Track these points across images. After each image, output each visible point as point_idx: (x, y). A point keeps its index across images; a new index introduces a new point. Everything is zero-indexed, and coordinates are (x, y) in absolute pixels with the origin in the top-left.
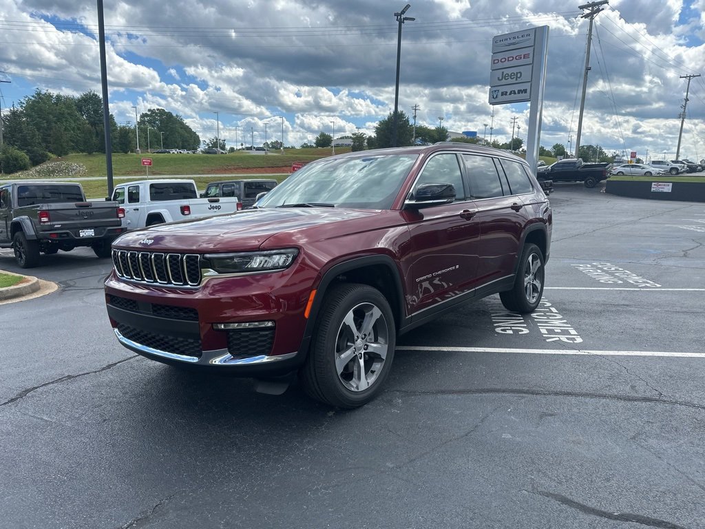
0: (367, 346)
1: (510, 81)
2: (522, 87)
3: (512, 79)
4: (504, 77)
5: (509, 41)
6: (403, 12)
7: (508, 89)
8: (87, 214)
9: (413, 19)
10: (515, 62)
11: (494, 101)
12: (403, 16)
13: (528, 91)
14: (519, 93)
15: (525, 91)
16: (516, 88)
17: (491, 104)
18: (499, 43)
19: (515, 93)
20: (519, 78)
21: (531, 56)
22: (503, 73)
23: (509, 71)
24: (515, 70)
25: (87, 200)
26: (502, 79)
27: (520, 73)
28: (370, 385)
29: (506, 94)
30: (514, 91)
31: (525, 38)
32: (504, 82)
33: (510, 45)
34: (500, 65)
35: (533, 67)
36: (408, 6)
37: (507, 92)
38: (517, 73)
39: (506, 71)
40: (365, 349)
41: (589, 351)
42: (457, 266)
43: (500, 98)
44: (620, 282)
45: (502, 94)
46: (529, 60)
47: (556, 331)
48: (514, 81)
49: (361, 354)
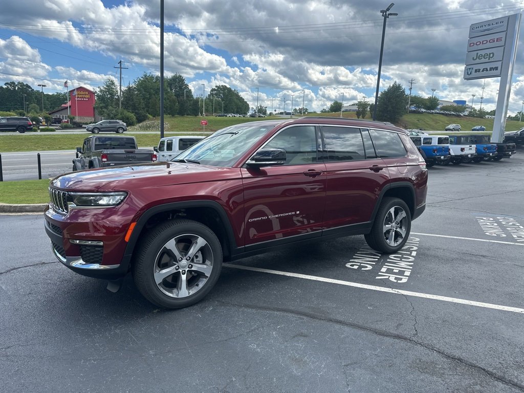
0: (192, 266)
1: (483, 60)
2: (493, 65)
3: (484, 58)
4: (478, 57)
5: (484, 28)
6: (388, 9)
7: (481, 67)
8: (132, 157)
9: (396, 14)
10: (489, 45)
11: (468, 77)
12: (388, 13)
13: (499, 68)
14: (491, 70)
15: (496, 68)
16: (488, 66)
17: (465, 79)
18: (476, 30)
19: (487, 70)
20: (492, 57)
21: (503, 39)
22: (477, 54)
23: (483, 52)
24: (488, 51)
25: (139, 148)
26: (476, 59)
27: (493, 54)
28: (190, 294)
29: (479, 71)
30: (487, 69)
31: (500, 24)
32: (478, 61)
33: (485, 30)
34: (475, 47)
35: (504, 48)
36: (392, 4)
37: (480, 70)
38: (490, 54)
39: (480, 53)
40: (189, 268)
41: (399, 291)
42: (298, 212)
43: (474, 74)
44: (504, 236)
45: (476, 71)
46: (502, 43)
47: (394, 271)
48: (487, 60)
49: (185, 271)
